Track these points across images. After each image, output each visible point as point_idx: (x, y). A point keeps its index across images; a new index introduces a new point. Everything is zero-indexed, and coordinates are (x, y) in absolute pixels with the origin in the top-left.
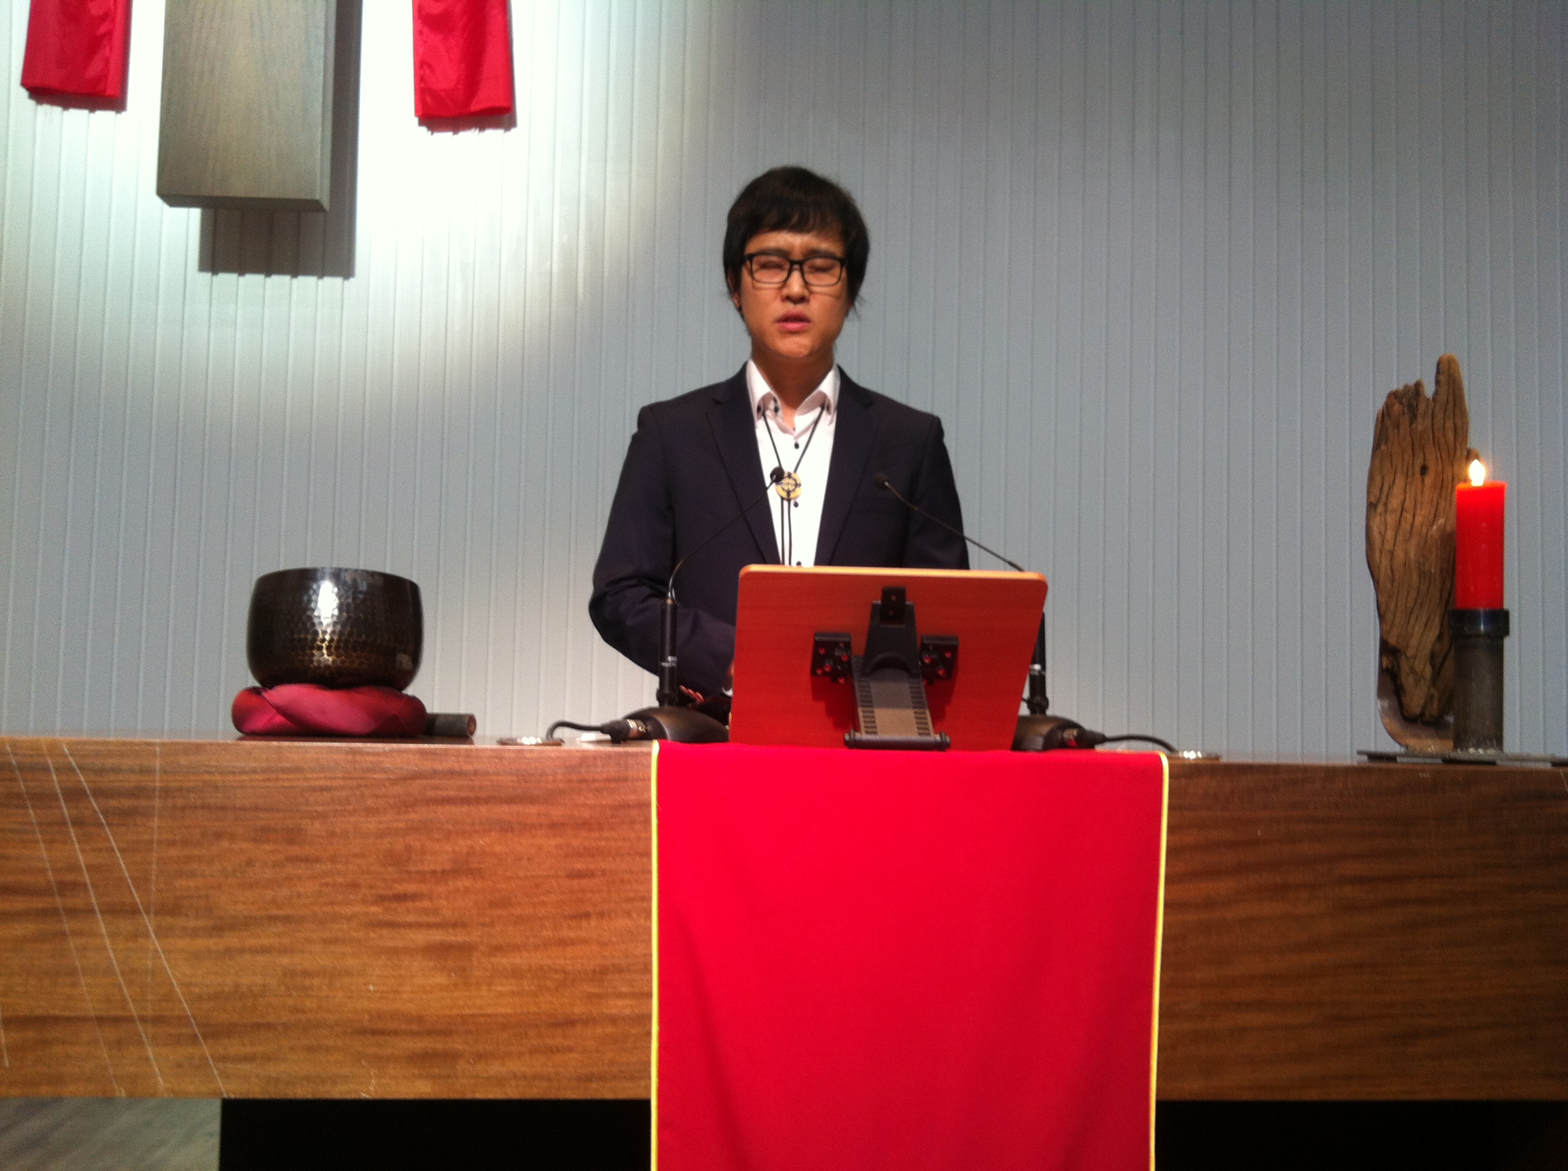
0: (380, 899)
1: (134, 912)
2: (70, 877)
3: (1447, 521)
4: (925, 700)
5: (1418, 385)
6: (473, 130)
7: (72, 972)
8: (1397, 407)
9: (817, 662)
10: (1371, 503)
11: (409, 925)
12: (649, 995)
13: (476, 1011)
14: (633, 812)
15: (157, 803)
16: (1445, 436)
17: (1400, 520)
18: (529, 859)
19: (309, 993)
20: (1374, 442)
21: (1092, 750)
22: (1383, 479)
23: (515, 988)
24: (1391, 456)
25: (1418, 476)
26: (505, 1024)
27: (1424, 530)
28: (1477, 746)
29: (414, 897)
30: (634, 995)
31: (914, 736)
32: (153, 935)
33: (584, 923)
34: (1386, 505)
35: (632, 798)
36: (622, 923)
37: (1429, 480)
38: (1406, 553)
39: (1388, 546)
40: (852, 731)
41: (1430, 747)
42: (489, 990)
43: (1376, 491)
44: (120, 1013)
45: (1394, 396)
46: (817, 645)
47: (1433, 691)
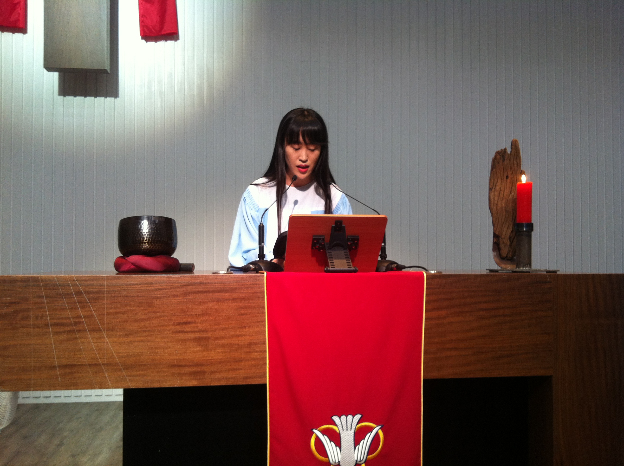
0: (179, 324)
1: (99, 330)
2: (78, 320)
3: (514, 194)
4: (349, 256)
5: (505, 149)
6: (163, 41)
7: (80, 350)
8: (498, 157)
9: (314, 245)
10: (490, 188)
11: (189, 332)
12: (266, 351)
13: (210, 358)
14: (259, 294)
15: (105, 295)
16: (514, 166)
17: (499, 194)
18: (226, 310)
19: (157, 354)
20: (491, 168)
21: (401, 271)
22: (494, 180)
23: (223, 350)
24: (497, 173)
25: (505, 179)
26: (220, 362)
27: (507, 197)
28: (523, 267)
29: (190, 323)
30: (261, 352)
31: (346, 268)
32: (106, 337)
33: (244, 330)
34: (495, 189)
35: (258, 290)
36: (256, 329)
37: (509, 180)
38: (502, 205)
39: (496, 202)
40: (327, 267)
41: (509, 267)
42: (215, 351)
43: (492, 184)
44: (96, 363)
45: (498, 153)
46: (314, 239)
47: (510, 249)
